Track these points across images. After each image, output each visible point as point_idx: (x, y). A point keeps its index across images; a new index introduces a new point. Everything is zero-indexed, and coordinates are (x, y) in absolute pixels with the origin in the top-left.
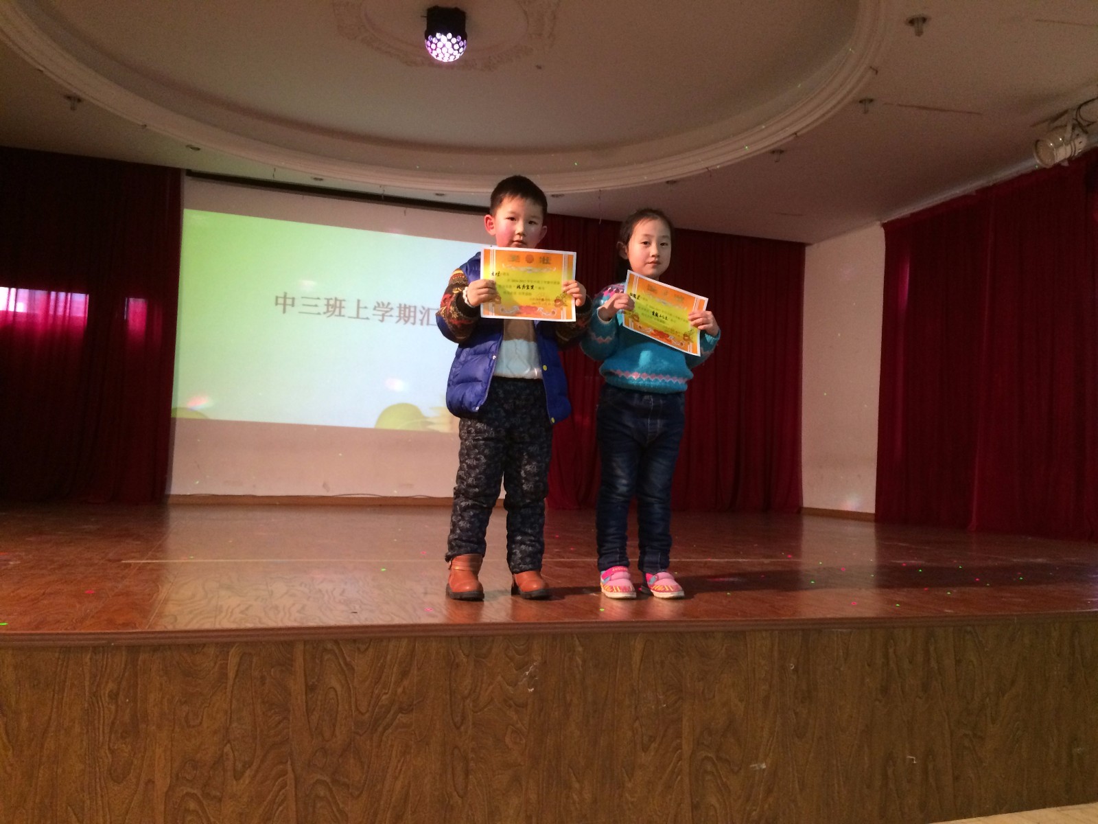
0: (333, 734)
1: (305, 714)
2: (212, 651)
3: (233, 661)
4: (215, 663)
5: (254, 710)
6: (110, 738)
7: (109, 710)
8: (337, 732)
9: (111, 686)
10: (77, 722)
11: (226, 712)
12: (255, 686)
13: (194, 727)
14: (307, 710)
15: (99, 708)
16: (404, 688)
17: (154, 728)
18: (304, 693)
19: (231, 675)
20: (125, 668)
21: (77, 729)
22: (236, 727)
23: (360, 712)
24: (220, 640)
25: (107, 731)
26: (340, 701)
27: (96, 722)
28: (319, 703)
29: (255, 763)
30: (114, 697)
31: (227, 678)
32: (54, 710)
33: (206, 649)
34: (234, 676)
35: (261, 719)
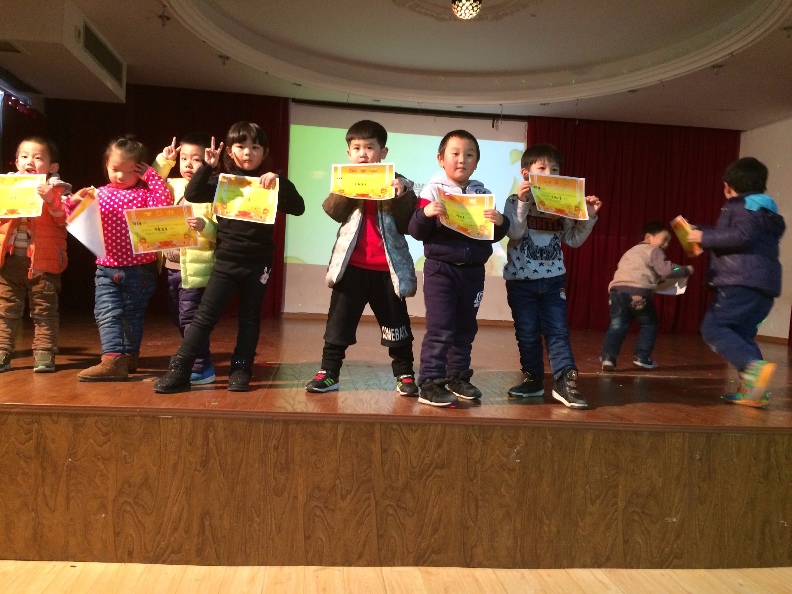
0: (397, 479)
1: (381, 465)
2: (328, 425)
3: (340, 432)
4: (330, 433)
5: (352, 461)
6: (274, 471)
7: (274, 455)
8: (399, 477)
9: (275, 442)
10: (257, 461)
11: (337, 460)
12: (353, 447)
13: (319, 468)
14: (382, 463)
15: (268, 454)
16: (439, 455)
17: (297, 467)
18: (380, 453)
19: (339, 440)
20: (282, 431)
21: (257, 465)
22: (342, 470)
23: (412, 466)
24: (332, 419)
25: (272, 467)
26: (401, 460)
27: (267, 462)
28: (389, 459)
29: (353, 492)
30: (276, 448)
31: (337, 441)
32: (245, 454)
33: (325, 424)
34: (341, 441)
35: (356, 466)
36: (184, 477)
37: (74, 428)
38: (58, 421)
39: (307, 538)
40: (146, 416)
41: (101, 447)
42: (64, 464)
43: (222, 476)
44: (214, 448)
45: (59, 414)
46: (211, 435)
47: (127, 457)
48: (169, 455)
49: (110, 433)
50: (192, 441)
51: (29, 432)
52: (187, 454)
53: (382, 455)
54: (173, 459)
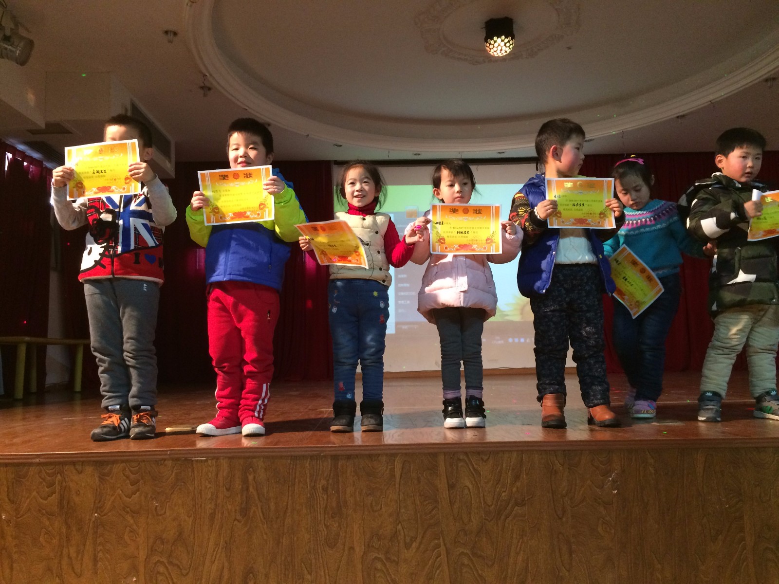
0: (470, 520)
1: (449, 504)
3: (398, 466)
4: (387, 469)
5: (414, 501)
6: (324, 516)
7: (323, 499)
8: (472, 517)
9: (323, 482)
10: (304, 506)
11: (397, 501)
12: (414, 483)
13: (376, 511)
14: (450, 501)
15: (317, 497)
16: (517, 488)
17: (351, 511)
18: (447, 489)
19: (398, 475)
20: (331, 470)
21: (304, 511)
22: (404, 512)
23: (489, 506)
24: (388, 452)
25: (322, 512)
26: (472, 496)
27: (315, 506)
28: (458, 497)
29: (418, 539)
30: (325, 489)
31: (395, 478)
32: (290, 498)
33: (380, 457)
34: (400, 477)
35: (419, 507)
36: (223, 529)
37: (99, 477)
38: (82, 470)
40: (178, 459)
41: (130, 498)
42: (90, 520)
43: (266, 525)
44: (255, 493)
45: (83, 462)
46: (251, 477)
47: (158, 508)
48: (205, 504)
49: (138, 481)
50: (230, 486)
51: (51, 485)
52: (225, 501)
53: (449, 492)
54: (210, 508)
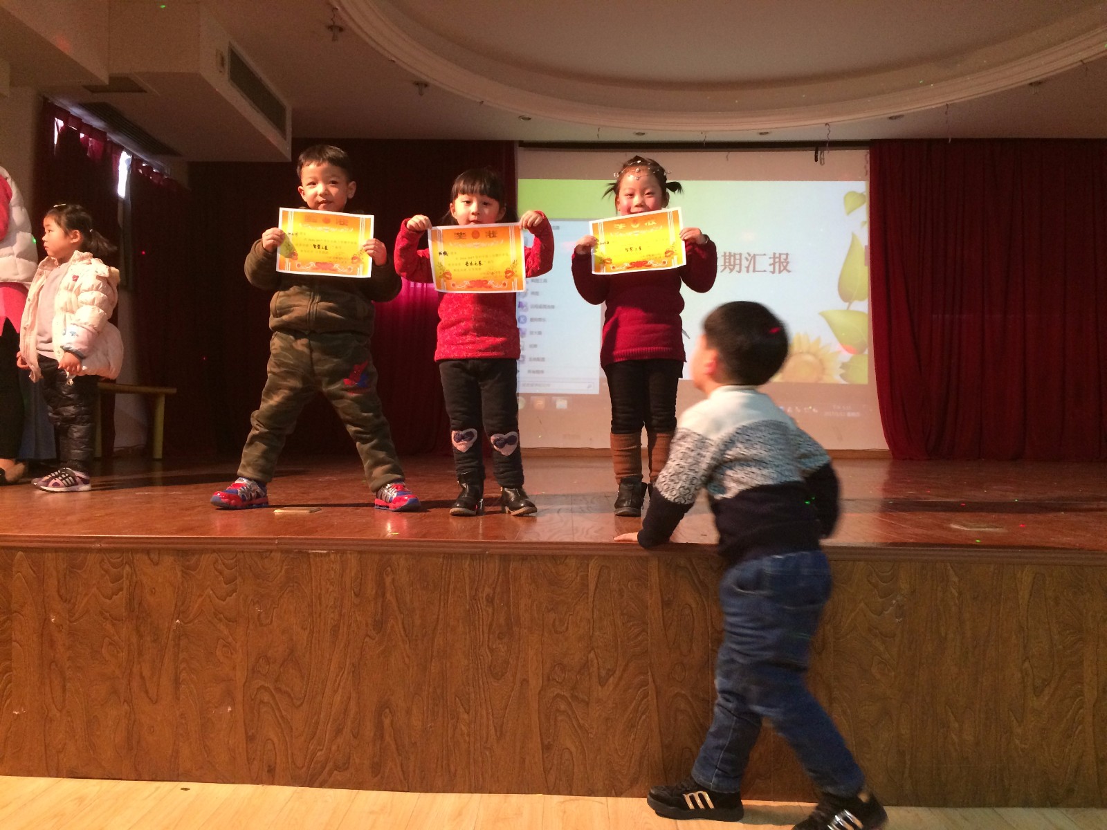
0: (691, 650)
1: (663, 628)
2: (573, 562)
3: (593, 573)
4: (577, 576)
5: (614, 620)
6: (489, 638)
7: (488, 614)
8: (694, 647)
9: (487, 590)
10: (460, 621)
11: (589, 620)
12: (614, 597)
13: (561, 632)
14: (664, 624)
15: (478, 610)
17: (526, 631)
18: (660, 608)
19: (592, 587)
20: (499, 572)
21: (461, 628)
22: (599, 636)
23: (715, 629)
24: (577, 553)
25: (486, 631)
26: (696, 618)
27: (477, 622)
28: (675, 618)
29: (617, 672)
30: (490, 600)
31: (588, 589)
32: (442, 610)
33: (568, 560)
34: (594, 588)
35: (621, 630)
36: (349, 648)
37: (182, 571)
38: (159, 560)
39: (547, 748)
40: (288, 551)
41: (224, 601)
42: (169, 629)
43: (407, 646)
44: (394, 601)
45: (159, 550)
46: (388, 580)
47: (263, 616)
48: (325, 612)
49: (235, 578)
50: (360, 590)
51: (117, 579)
52: (352, 610)
53: (663, 611)
54: (332, 618)
